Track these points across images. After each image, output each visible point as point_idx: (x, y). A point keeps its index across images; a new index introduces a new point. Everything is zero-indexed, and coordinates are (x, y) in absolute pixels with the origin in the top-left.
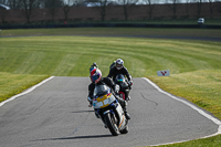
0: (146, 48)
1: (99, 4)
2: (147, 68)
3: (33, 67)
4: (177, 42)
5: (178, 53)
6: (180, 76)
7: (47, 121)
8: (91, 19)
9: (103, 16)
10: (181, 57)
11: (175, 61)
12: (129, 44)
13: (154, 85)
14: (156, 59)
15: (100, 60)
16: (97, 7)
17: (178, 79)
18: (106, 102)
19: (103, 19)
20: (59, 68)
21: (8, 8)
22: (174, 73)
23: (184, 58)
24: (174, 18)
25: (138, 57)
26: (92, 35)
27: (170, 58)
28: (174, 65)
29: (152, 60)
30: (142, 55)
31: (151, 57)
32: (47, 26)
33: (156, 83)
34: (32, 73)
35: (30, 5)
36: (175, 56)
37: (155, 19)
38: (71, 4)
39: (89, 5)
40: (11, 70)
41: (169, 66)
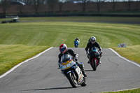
0: (111, 29)
1: (81, 2)
2: (112, 42)
3: (39, 42)
4: (131, 26)
5: (131, 32)
6: (133, 47)
7: (48, 76)
8: (76, 11)
9: (84, 9)
10: (133, 35)
11: (130, 38)
12: (100, 27)
13: (116, 53)
14: (117, 36)
15: (82, 37)
16: (80, 3)
17: (131, 49)
18: (69, 66)
19: (84, 11)
20: (56, 42)
21: (24, 4)
22: (129, 45)
23: (135, 36)
24: (129, 10)
25: (106, 35)
26: (77, 21)
27: (126, 36)
28: (128, 40)
29: (115, 37)
30: (108, 34)
31: (114, 35)
32: (49, 16)
33: (117, 51)
34: (38, 45)
35: (38, 2)
36: (130, 35)
37: (117, 11)
38: (64, 2)
39: (75, 2)
40: (25, 43)
41: (126, 41)
